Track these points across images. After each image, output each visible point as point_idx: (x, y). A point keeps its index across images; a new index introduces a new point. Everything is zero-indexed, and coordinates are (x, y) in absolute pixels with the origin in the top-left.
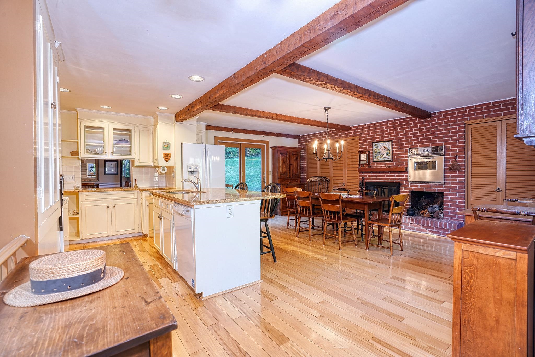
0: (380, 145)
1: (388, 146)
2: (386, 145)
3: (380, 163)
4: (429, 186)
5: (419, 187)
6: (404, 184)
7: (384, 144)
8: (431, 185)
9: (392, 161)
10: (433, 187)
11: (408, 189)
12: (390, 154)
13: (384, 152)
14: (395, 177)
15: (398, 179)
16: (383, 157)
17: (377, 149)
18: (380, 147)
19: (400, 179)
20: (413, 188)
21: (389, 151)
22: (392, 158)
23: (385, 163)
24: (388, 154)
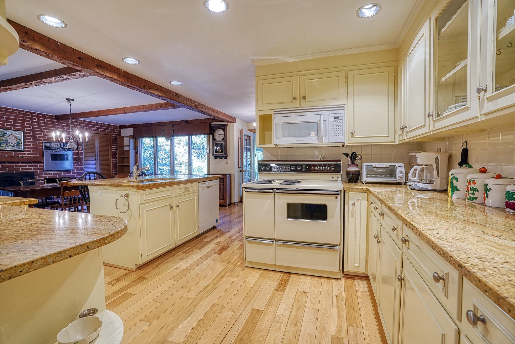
0: (7, 133)
1: (19, 135)
2: (17, 134)
3: (7, 152)
4: (61, 173)
5: (53, 175)
6: (39, 173)
7: (14, 133)
8: (62, 172)
9: (24, 152)
10: (64, 173)
11: (42, 177)
12: (22, 144)
13: (13, 141)
14: (28, 167)
15: (31, 169)
16: (12, 146)
17: (3, 137)
18: (7, 136)
19: (34, 169)
20: (47, 176)
21: (20, 141)
22: (24, 148)
23: (13, 152)
24: (18, 144)
